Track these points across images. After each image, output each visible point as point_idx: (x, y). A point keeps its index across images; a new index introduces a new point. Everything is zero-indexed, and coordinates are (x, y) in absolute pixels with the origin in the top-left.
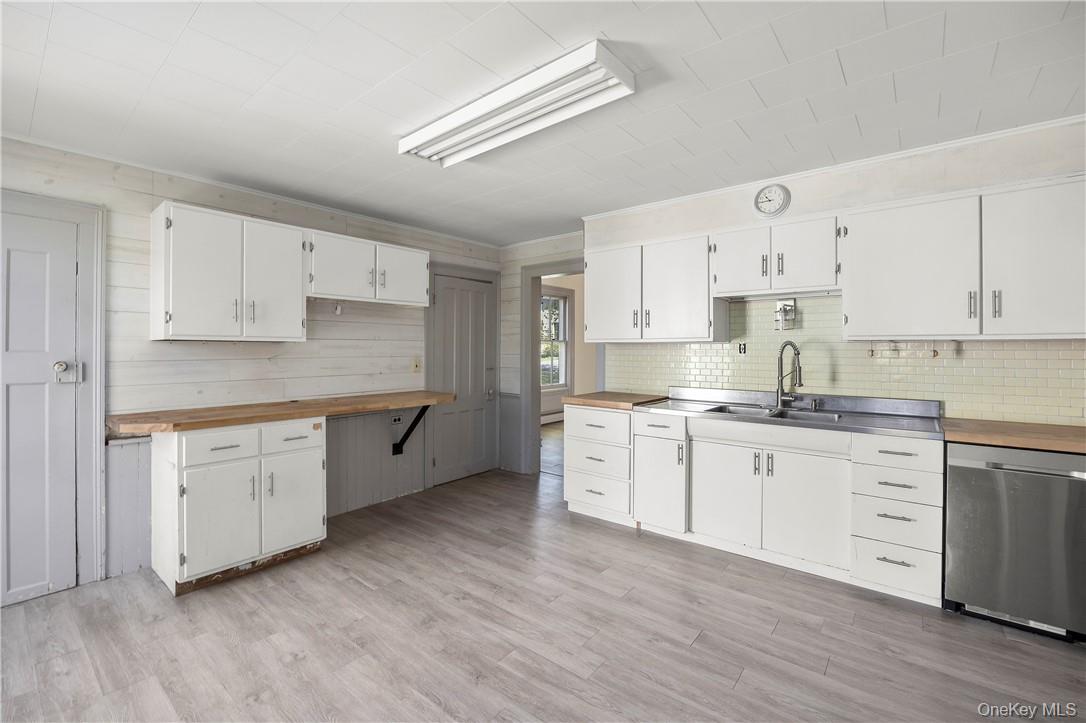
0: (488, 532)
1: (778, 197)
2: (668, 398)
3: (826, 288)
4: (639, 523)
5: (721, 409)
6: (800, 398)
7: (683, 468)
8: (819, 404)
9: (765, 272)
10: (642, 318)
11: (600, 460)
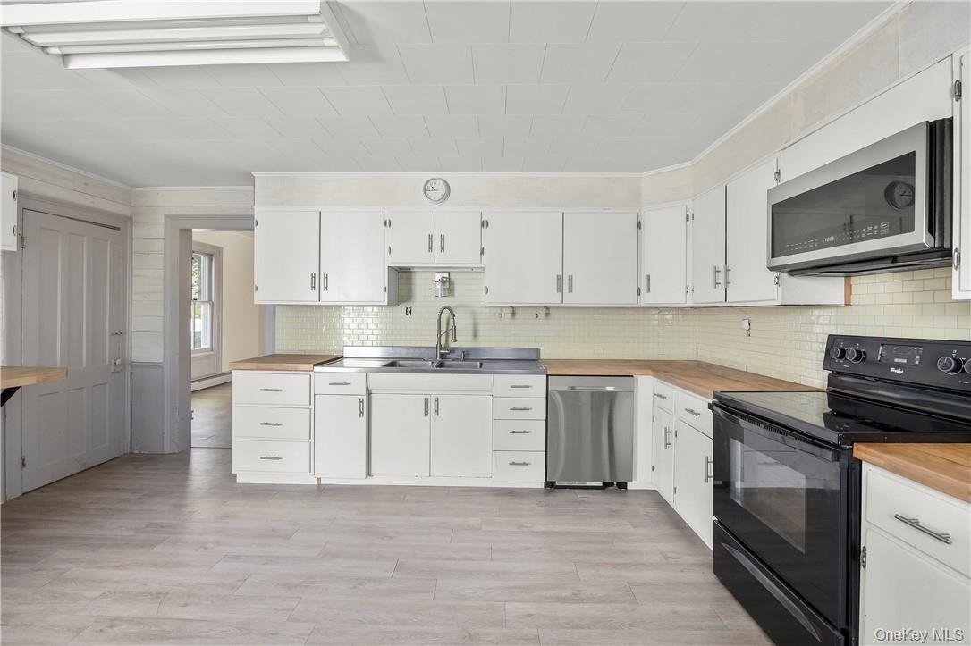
0: (131, 533)
1: (441, 190)
2: (342, 357)
3: (470, 266)
4: (319, 479)
5: (392, 364)
6: (453, 351)
7: (364, 419)
8: (466, 354)
9: (430, 249)
10: (319, 281)
11: (277, 424)
